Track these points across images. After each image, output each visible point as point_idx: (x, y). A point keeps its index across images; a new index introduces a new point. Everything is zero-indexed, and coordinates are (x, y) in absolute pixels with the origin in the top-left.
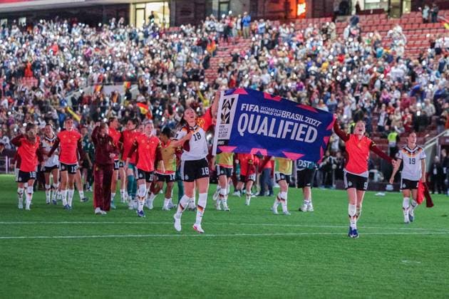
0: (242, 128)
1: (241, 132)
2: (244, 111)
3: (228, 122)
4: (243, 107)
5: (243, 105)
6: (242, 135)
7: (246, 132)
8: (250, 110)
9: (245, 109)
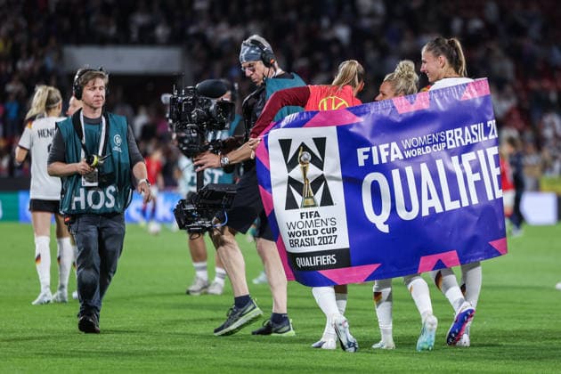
0: (378, 210)
1: (380, 222)
2: (370, 167)
3: (327, 200)
4: (361, 159)
5: (360, 151)
6: (385, 229)
7: (394, 218)
8: (384, 160)
9: (369, 161)
